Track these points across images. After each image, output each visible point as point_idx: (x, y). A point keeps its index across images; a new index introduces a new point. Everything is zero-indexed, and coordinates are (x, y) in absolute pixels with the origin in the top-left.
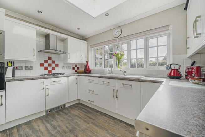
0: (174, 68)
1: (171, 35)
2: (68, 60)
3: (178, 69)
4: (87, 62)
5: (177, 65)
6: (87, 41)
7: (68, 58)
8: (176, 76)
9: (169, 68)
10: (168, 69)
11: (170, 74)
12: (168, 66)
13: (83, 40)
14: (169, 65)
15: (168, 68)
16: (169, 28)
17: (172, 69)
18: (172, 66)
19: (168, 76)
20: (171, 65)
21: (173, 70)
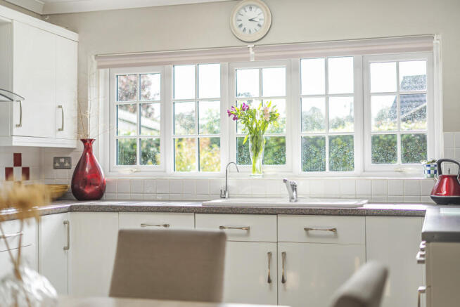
0: (447, 174)
1: (438, 62)
2: (16, 131)
3: (456, 176)
4: (87, 143)
5: (455, 164)
6: (75, 30)
7: (16, 121)
8: (453, 195)
9: (435, 172)
10: (432, 176)
11: (439, 189)
12: (432, 165)
13: (42, 17)
14: (434, 161)
15: (432, 172)
16: (432, 43)
17: (444, 177)
18: (443, 164)
19: (432, 198)
20: (440, 163)
21: (446, 180)
